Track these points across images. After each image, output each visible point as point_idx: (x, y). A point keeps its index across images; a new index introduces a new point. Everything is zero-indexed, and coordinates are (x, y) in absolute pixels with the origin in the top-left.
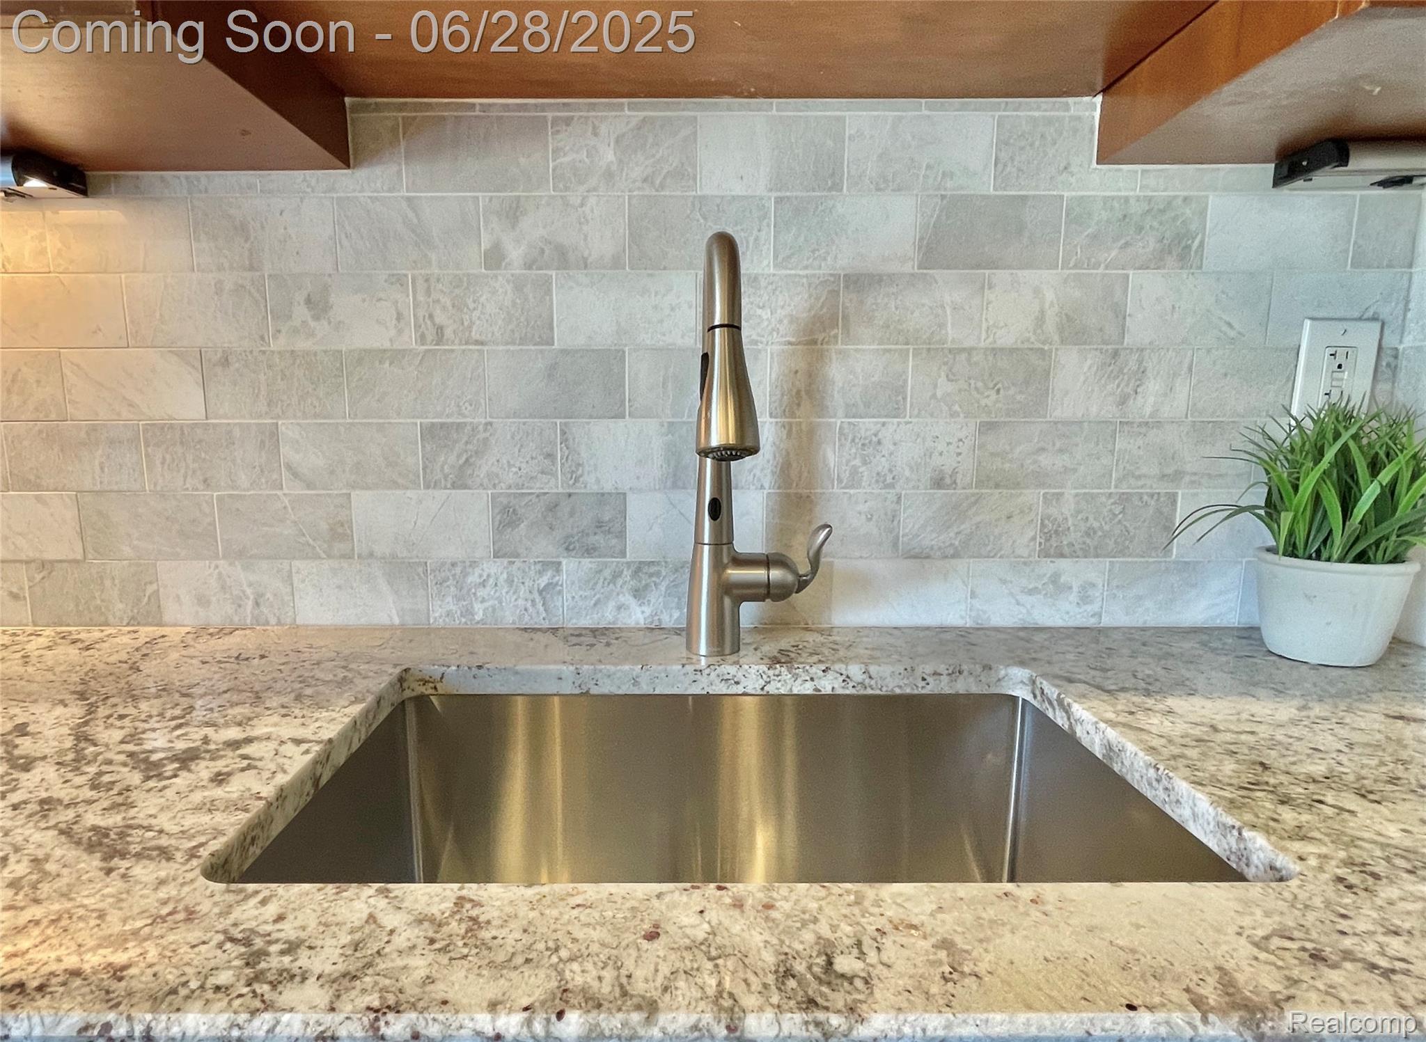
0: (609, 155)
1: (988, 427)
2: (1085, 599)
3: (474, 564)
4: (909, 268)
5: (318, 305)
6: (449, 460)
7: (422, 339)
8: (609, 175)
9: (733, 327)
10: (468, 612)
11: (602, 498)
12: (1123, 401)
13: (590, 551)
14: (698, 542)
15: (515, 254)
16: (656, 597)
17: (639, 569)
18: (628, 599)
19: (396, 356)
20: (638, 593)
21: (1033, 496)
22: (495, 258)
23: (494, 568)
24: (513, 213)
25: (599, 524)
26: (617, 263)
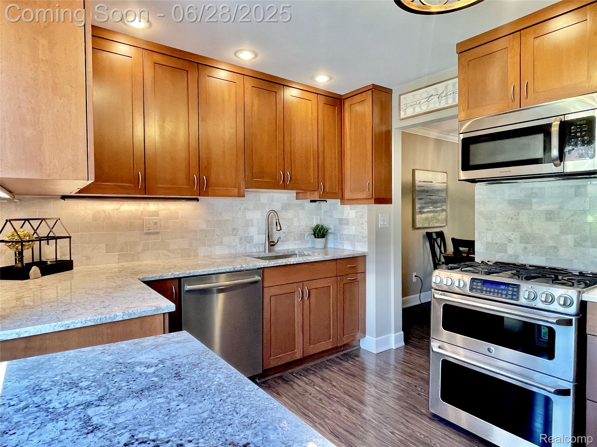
0: (252, 198)
1: (288, 227)
2: (298, 245)
3: (237, 245)
4: (280, 210)
5: (221, 214)
6: (235, 233)
7: (232, 218)
8: (252, 200)
9: (278, 219)
10: (236, 252)
11: (251, 236)
12: (300, 224)
13: (250, 243)
14: (266, 240)
15: (242, 208)
16: (257, 248)
17: (255, 245)
18: (254, 249)
19: (229, 220)
20: (255, 248)
21: (293, 234)
22: (240, 209)
23: (239, 246)
24: (242, 204)
25: (251, 239)
26: (253, 209)
